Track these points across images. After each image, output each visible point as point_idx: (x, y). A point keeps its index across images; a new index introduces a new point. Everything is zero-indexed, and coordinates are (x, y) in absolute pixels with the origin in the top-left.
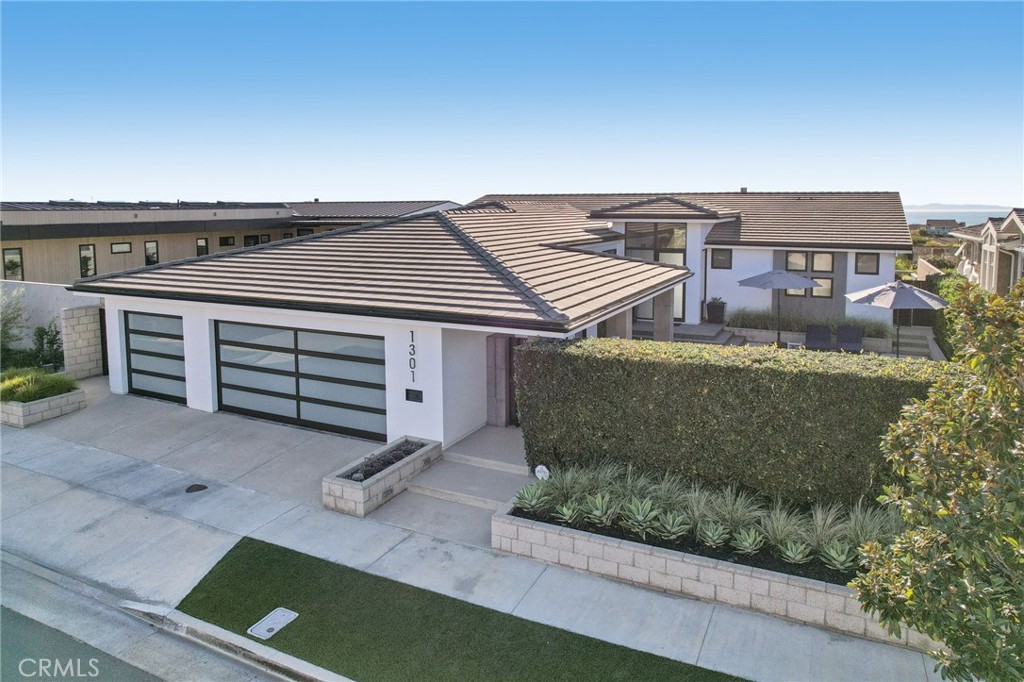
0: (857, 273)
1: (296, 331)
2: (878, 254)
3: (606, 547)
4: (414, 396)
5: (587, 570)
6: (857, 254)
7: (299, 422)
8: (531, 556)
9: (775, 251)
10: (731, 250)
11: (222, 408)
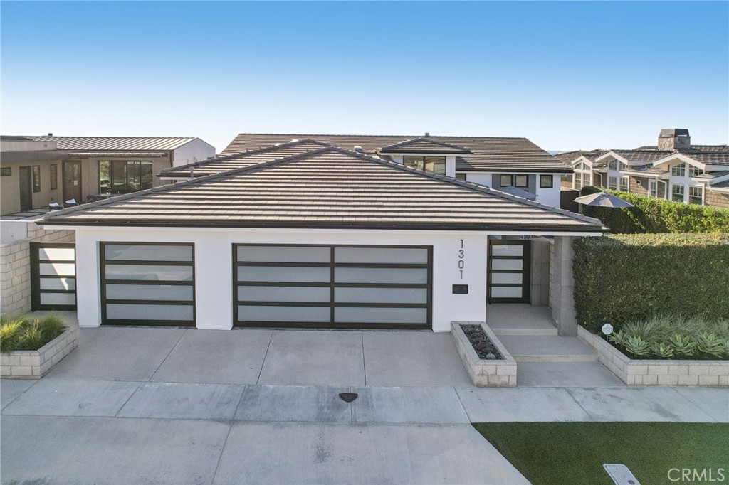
0: (541, 187)
1: (332, 247)
2: (552, 176)
3: (711, 367)
4: (461, 289)
5: (698, 385)
6: (541, 175)
7: (332, 325)
8: (658, 385)
9: (493, 174)
10: (465, 174)
11: (237, 324)
